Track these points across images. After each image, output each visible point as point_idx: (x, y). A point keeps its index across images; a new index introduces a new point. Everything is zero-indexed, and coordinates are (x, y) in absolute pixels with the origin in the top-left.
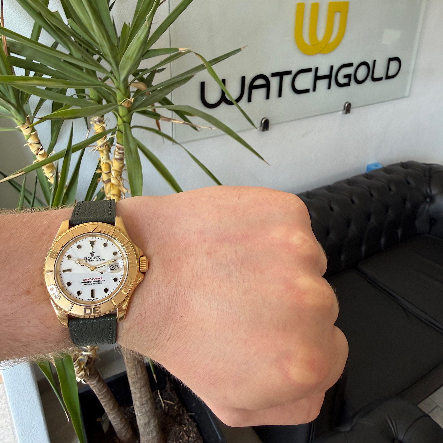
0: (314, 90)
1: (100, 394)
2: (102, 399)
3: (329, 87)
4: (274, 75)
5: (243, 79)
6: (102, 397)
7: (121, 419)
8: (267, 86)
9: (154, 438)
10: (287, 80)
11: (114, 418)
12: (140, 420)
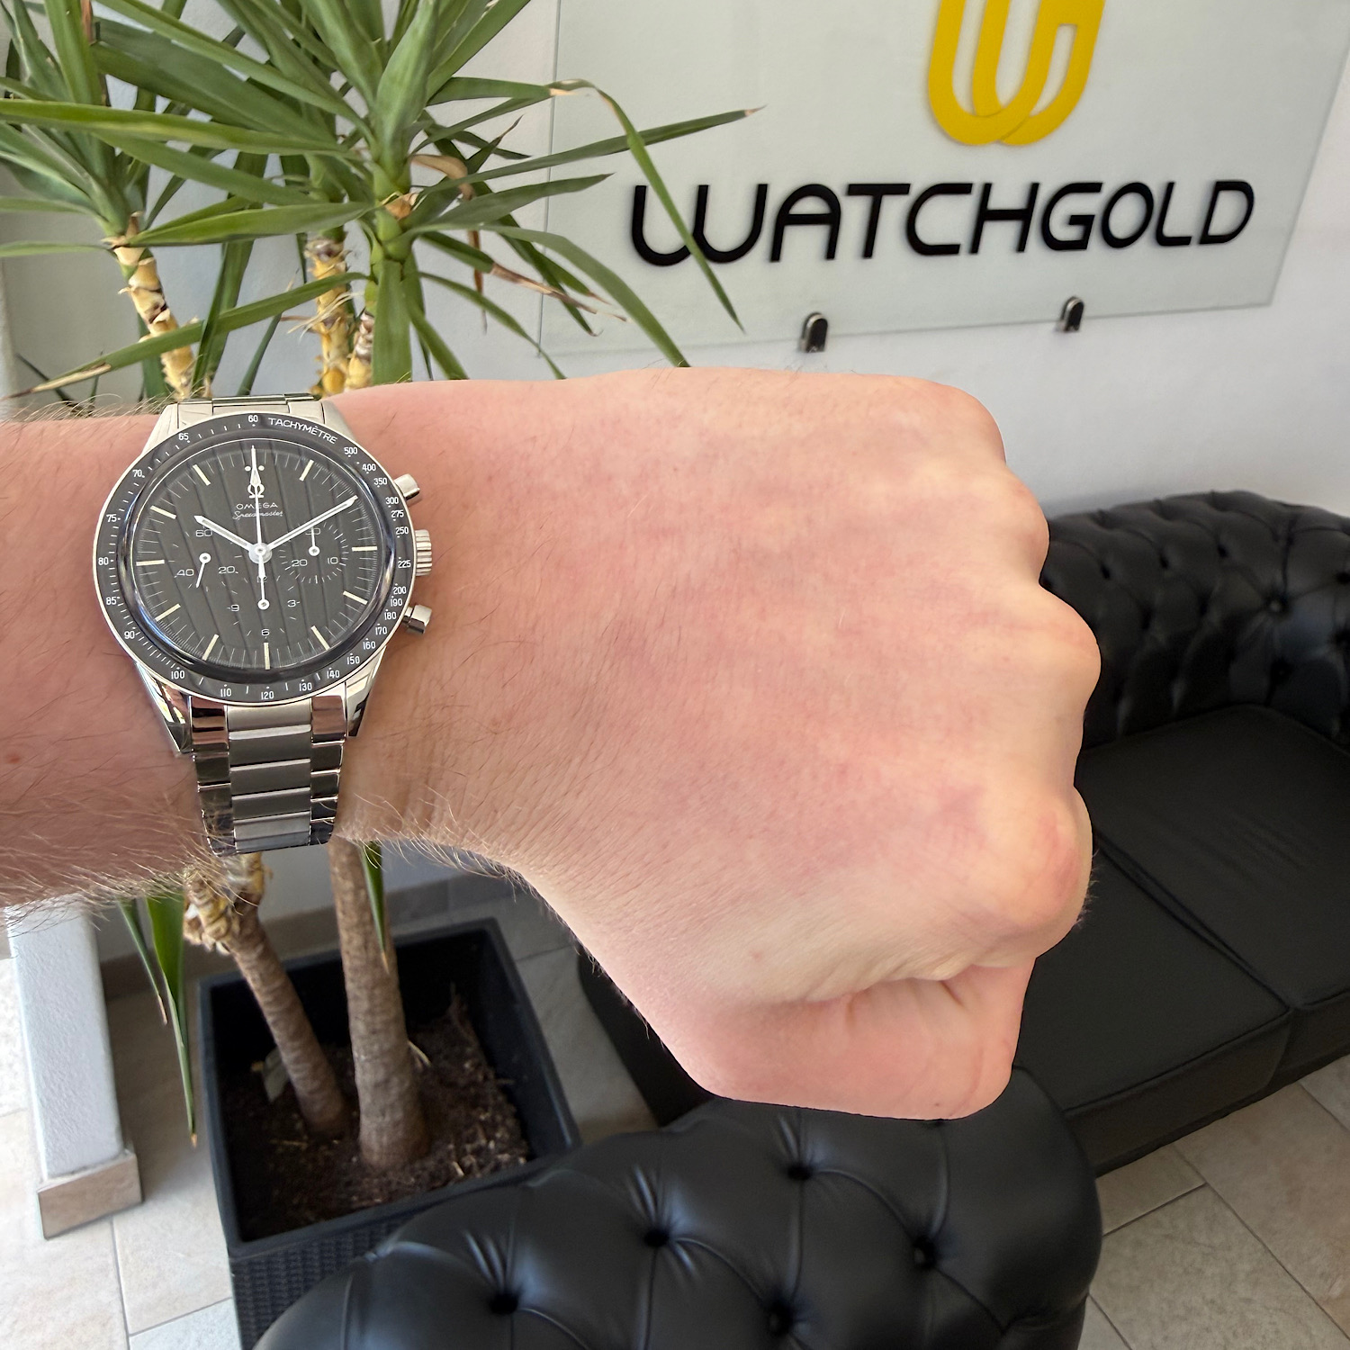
1: (264, 990)
2: (268, 1004)
6: (269, 999)
7: (315, 1068)
11: (297, 1061)
12: (364, 1072)
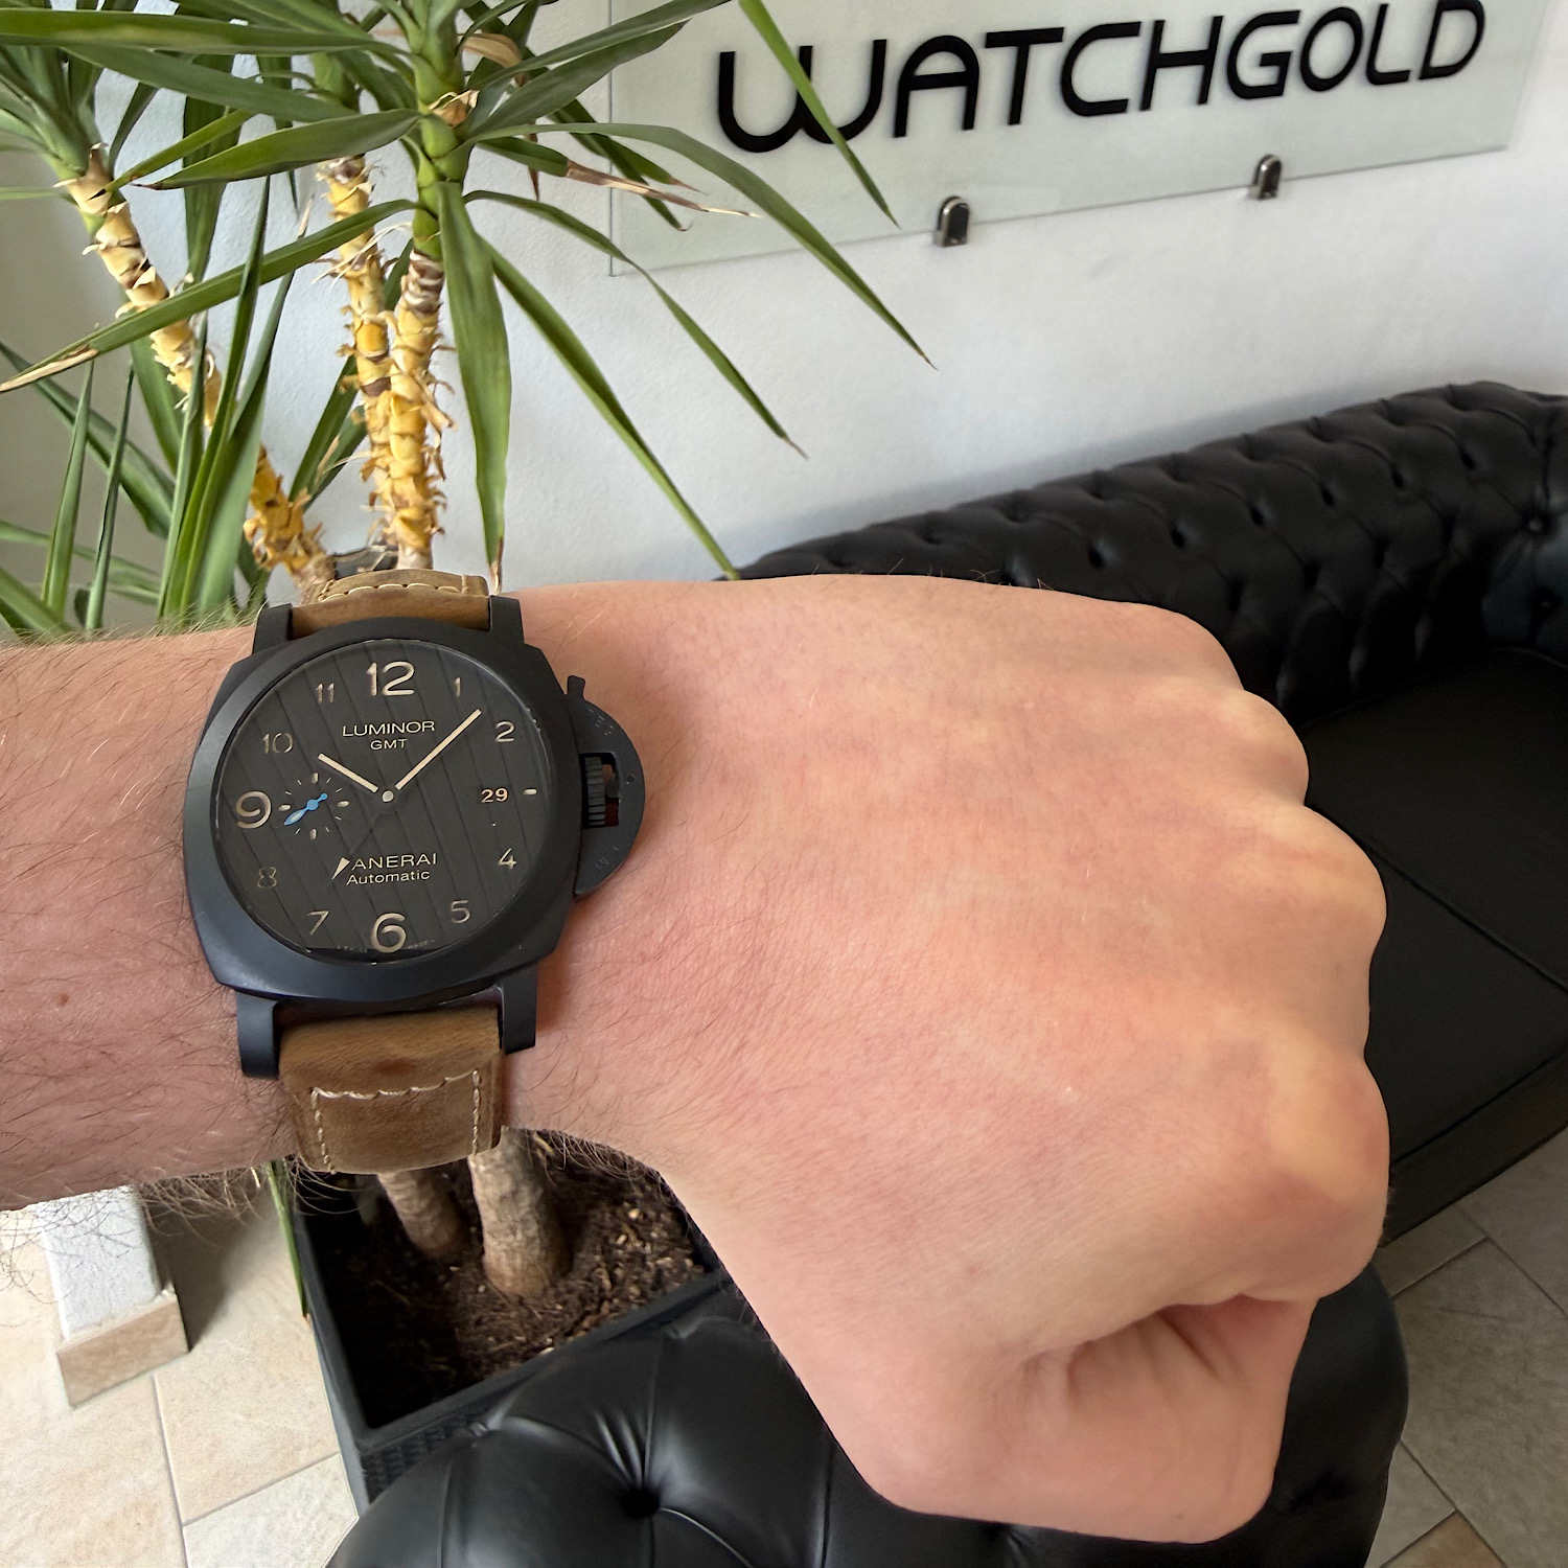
0: (1146, 103)
3: (1203, 98)
4: (994, 40)
5: (879, 48)
8: (968, 79)
9: (530, 1240)
10: (1045, 60)
12: (484, 1186)
